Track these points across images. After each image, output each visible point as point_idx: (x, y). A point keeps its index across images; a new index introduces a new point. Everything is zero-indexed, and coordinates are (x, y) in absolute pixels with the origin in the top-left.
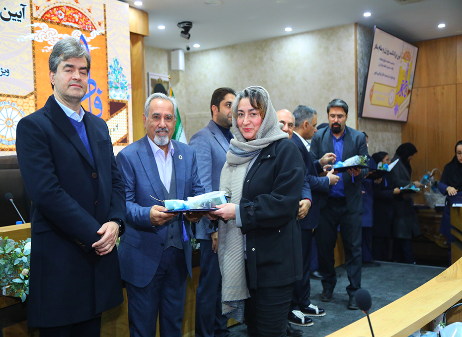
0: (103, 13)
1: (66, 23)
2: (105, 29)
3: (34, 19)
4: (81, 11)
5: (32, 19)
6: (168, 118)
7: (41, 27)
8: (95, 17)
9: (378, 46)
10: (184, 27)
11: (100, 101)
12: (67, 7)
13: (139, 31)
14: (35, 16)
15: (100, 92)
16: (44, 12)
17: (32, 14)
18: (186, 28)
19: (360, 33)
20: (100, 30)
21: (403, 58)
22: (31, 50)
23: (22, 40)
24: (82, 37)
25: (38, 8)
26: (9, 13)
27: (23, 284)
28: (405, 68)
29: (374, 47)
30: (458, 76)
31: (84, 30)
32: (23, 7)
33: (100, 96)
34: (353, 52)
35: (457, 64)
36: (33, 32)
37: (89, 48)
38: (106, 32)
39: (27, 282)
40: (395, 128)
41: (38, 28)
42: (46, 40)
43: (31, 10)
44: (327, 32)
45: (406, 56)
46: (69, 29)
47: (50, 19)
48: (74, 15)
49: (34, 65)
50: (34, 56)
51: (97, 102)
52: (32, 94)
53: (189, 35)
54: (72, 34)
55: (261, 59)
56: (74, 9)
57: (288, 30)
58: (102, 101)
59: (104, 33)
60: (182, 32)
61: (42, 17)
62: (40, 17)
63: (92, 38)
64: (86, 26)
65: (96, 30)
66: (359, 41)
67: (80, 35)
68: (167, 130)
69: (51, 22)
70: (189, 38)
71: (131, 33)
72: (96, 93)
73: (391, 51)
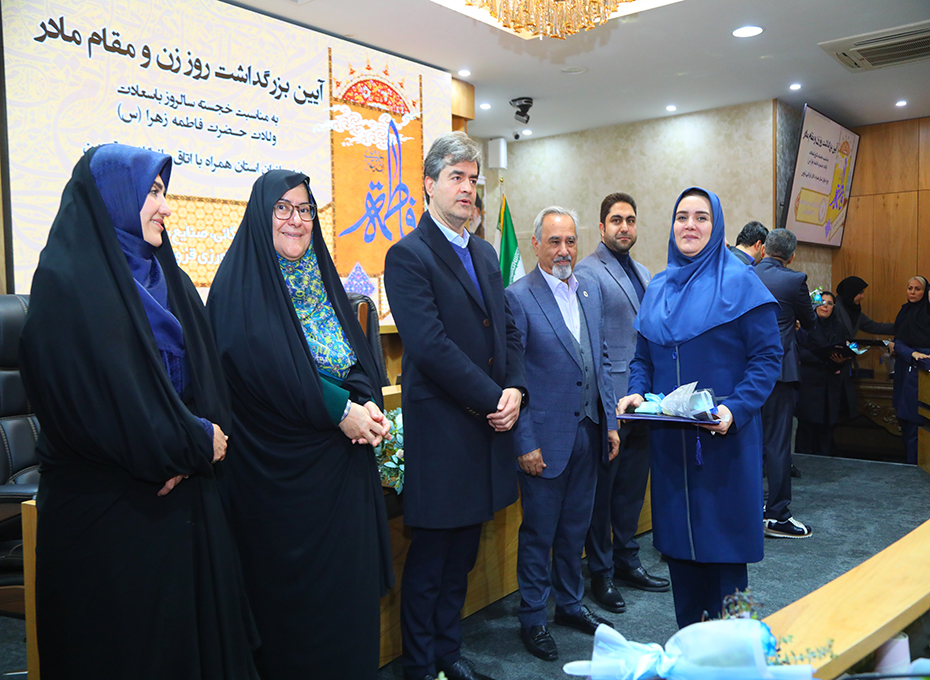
0: (418, 87)
1: (373, 104)
2: (421, 110)
3: (334, 100)
4: (392, 86)
5: (331, 100)
6: (570, 241)
7: (342, 111)
8: (409, 94)
9: (809, 133)
10: (519, 107)
11: (413, 216)
12: (375, 81)
13: (462, 113)
14: (334, 95)
15: (413, 202)
16: (346, 89)
17: (331, 93)
18: (524, 108)
19: (781, 114)
20: (415, 113)
21: (840, 151)
22: (329, 143)
23: (319, 131)
24: (391, 123)
25: (338, 85)
26: (304, 92)
27: (396, 470)
28: (841, 167)
29: (803, 135)
30: (922, 179)
31: (395, 113)
32: (320, 83)
33: (413, 208)
34: (771, 141)
35: (920, 161)
36: (332, 118)
37: (401, 139)
38: (421, 115)
39: (402, 467)
40: (824, 256)
41: (339, 113)
42: (347, 129)
43: (331, 87)
44: (730, 113)
45: (843, 149)
46: (376, 112)
47: (353, 98)
48: (382, 92)
49: (333, 165)
50: (332, 152)
51: (409, 217)
52: (329, 205)
53: (528, 118)
54: (380, 119)
55: (625, 152)
56: (383, 84)
57: (671, 109)
58: (415, 215)
59: (419, 116)
60: (518, 113)
61: (344, 97)
62: (340, 97)
63: (405, 124)
64: (397, 108)
65: (408, 111)
66: (779, 127)
67: (389, 121)
68: (570, 258)
69: (354, 104)
70: (527, 122)
71: (454, 116)
72: (408, 203)
73: (824, 141)
